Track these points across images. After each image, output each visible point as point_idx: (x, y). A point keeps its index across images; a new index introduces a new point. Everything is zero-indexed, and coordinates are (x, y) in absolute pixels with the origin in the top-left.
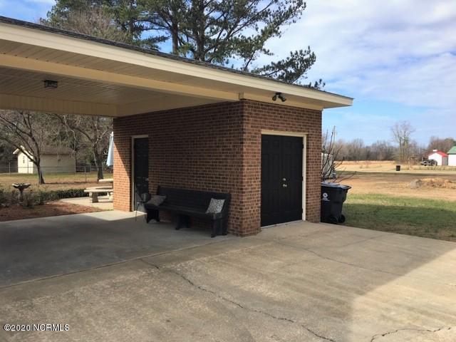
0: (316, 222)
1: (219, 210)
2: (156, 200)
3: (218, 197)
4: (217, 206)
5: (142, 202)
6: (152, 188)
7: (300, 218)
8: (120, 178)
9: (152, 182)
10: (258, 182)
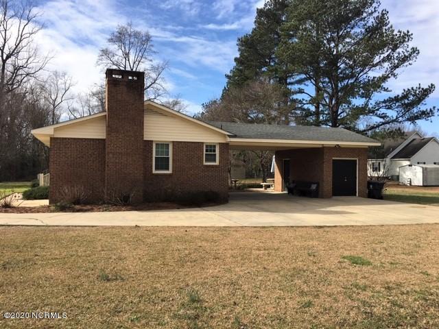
0: (364, 197)
1: (314, 188)
2: (292, 186)
3: (314, 183)
4: (314, 187)
5: (287, 187)
6: (291, 181)
7: (355, 195)
8: (278, 177)
9: (291, 178)
10: (331, 178)
